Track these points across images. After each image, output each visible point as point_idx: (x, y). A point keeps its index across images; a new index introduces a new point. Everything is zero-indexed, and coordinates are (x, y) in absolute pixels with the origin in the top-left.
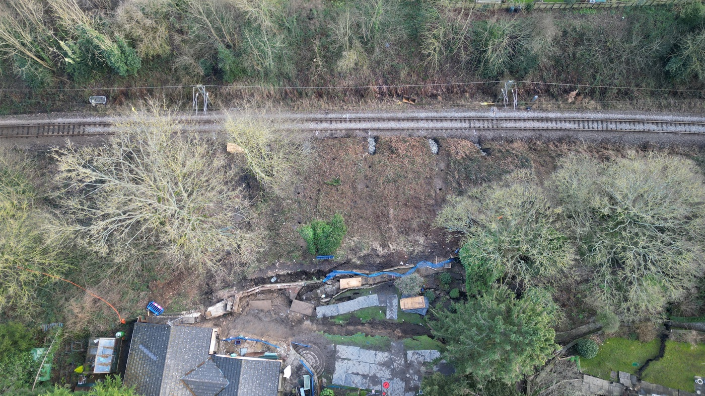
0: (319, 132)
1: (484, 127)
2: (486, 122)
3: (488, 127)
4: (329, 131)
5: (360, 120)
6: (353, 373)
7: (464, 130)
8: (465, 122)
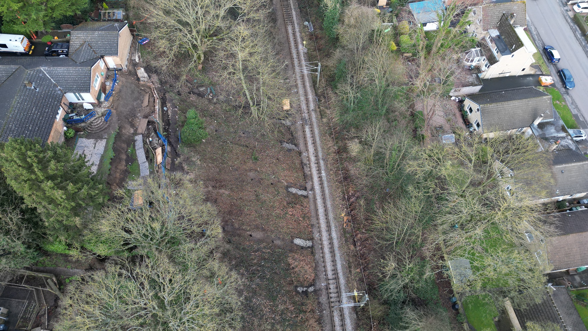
0: (307, 156)
1: (330, 293)
2: (336, 295)
3: (331, 298)
4: (308, 162)
5: (321, 184)
6: (84, 150)
7: (324, 273)
8: (333, 274)
